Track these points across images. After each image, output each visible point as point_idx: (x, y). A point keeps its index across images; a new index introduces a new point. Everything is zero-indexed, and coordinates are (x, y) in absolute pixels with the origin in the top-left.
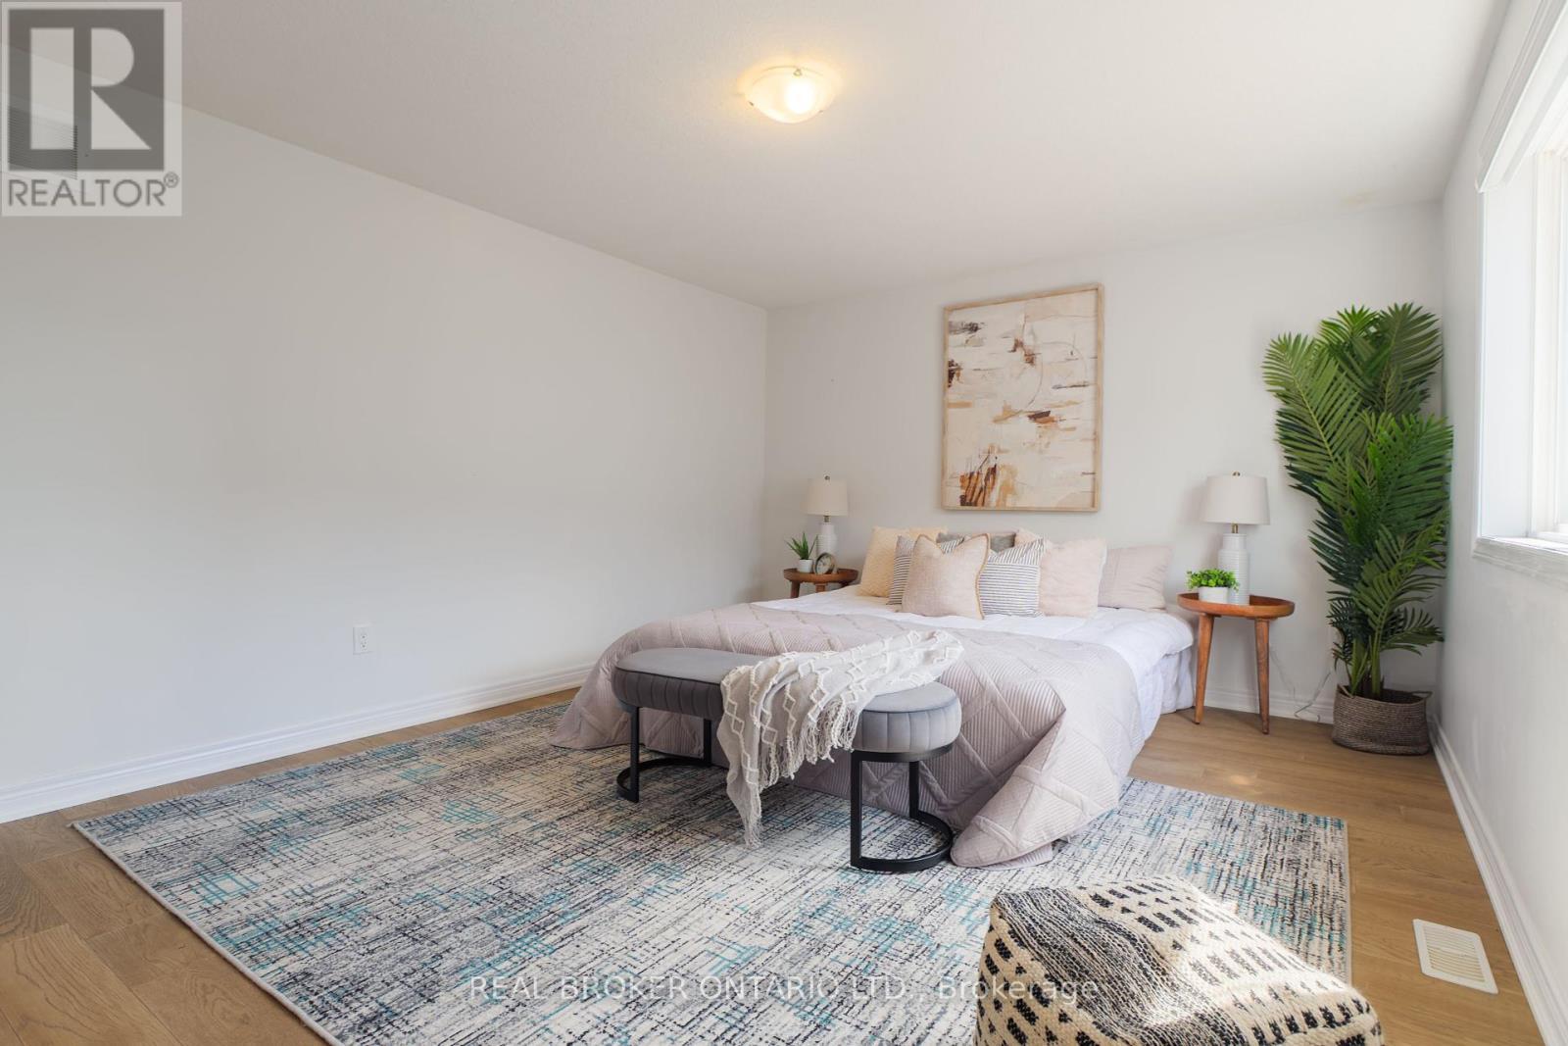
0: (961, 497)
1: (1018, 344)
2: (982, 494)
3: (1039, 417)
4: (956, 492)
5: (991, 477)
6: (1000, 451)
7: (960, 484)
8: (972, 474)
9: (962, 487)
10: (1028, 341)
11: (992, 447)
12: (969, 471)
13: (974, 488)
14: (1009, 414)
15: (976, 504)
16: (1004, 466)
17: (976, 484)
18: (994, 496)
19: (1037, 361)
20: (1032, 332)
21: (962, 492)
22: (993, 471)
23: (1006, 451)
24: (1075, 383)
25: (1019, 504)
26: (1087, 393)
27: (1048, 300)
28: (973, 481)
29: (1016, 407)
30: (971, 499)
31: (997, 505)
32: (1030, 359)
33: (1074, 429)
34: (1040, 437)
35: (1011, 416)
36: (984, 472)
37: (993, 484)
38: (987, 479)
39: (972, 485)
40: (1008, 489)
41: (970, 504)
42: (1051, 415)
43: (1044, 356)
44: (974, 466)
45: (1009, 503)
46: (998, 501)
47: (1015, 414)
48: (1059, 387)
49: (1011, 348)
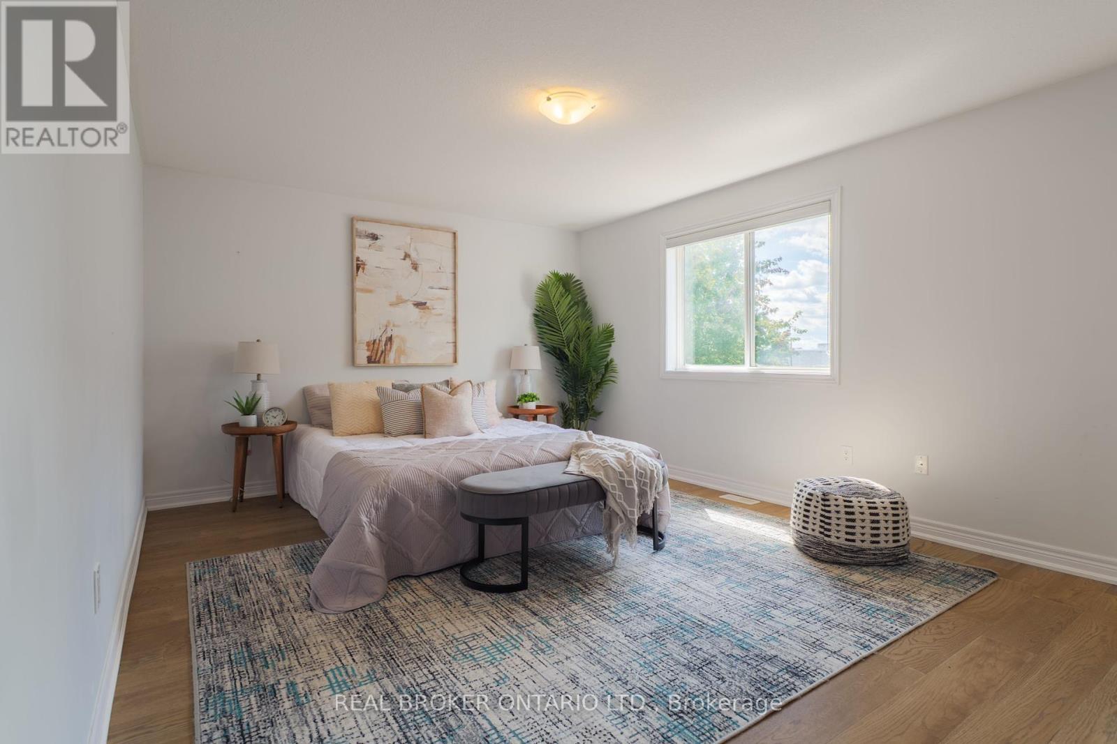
0: (368, 357)
1: (407, 256)
2: (383, 356)
3: (420, 305)
4: (362, 354)
5: (389, 343)
6: (394, 326)
7: (366, 348)
8: (375, 341)
9: (368, 350)
10: (413, 255)
11: (389, 322)
12: (372, 339)
13: (377, 350)
14: (400, 301)
15: (379, 362)
16: (397, 336)
17: (378, 348)
18: (391, 357)
19: (419, 269)
20: (416, 250)
21: (368, 354)
22: (390, 339)
23: (398, 326)
24: (441, 286)
25: (410, 361)
26: (449, 293)
27: (425, 231)
28: (376, 346)
29: (405, 297)
30: (375, 359)
31: (395, 362)
32: (415, 267)
33: (441, 315)
34: (421, 318)
35: (402, 303)
36: (384, 339)
37: (391, 348)
38: (386, 345)
39: (375, 349)
40: (401, 352)
41: (374, 362)
42: (427, 305)
43: (423, 267)
44: (376, 335)
45: (403, 361)
46: (395, 360)
47: (405, 301)
48: (432, 288)
49: (402, 258)
